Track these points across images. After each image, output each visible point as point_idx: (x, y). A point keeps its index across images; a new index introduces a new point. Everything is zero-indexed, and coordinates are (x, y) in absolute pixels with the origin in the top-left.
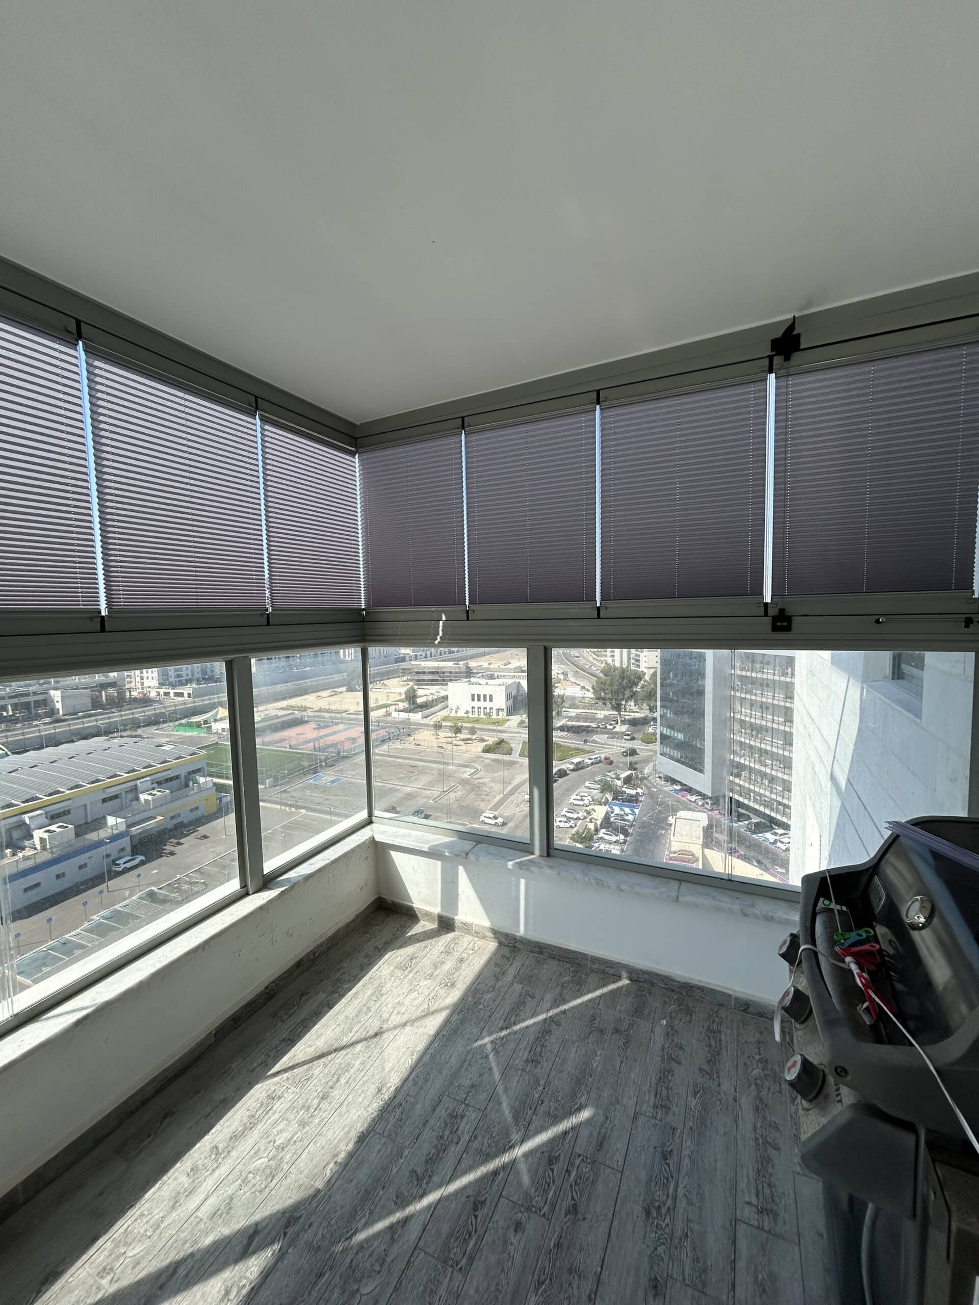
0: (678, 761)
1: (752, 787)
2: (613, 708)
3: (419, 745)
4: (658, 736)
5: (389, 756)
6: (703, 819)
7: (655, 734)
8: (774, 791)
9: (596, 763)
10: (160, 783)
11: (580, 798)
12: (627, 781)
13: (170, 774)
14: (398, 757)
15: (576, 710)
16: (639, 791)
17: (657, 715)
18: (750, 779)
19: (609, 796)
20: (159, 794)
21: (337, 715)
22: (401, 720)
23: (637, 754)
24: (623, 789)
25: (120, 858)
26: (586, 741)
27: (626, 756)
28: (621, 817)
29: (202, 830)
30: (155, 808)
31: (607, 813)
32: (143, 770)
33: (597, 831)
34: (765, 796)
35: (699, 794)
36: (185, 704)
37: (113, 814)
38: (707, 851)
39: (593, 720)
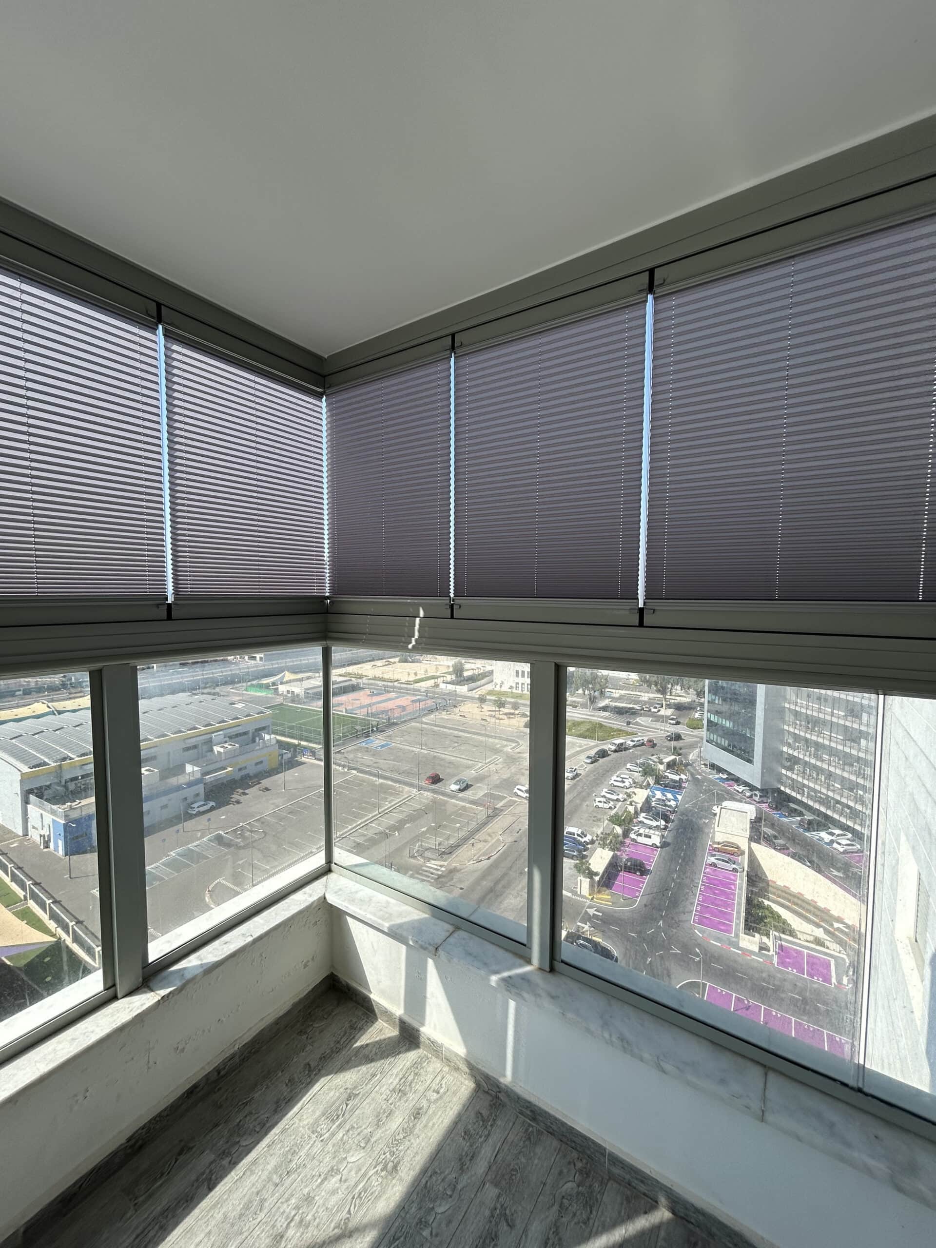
0: (725, 749)
1: (806, 782)
2: (658, 691)
3: (464, 716)
4: (705, 722)
5: (435, 725)
6: (750, 810)
7: (701, 720)
8: (832, 788)
9: (639, 746)
10: (230, 738)
11: (621, 780)
12: (671, 765)
13: (240, 730)
14: (445, 727)
15: (620, 691)
16: (683, 777)
17: (705, 700)
18: (804, 772)
19: (651, 781)
20: (230, 747)
21: (390, 684)
22: (448, 692)
23: (682, 739)
24: (666, 774)
25: (195, 802)
26: (629, 723)
27: (670, 740)
28: (663, 802)
29: (265, 782)
30: (225, 759)
31: (648, 797)
32: (217, 725)
33: (637, 814)
34: (820, 792)
35: (746, 784)
36: (257, 667)
37: (192, 762)
38: (754, 846)
39: (637, 702)
